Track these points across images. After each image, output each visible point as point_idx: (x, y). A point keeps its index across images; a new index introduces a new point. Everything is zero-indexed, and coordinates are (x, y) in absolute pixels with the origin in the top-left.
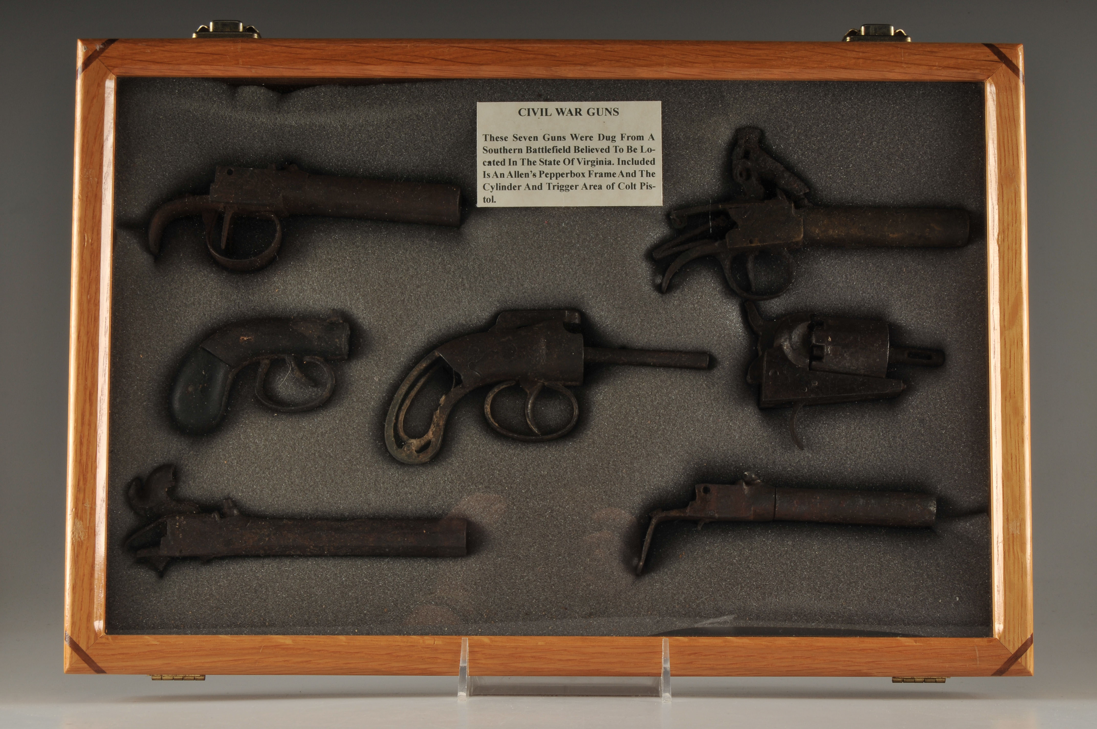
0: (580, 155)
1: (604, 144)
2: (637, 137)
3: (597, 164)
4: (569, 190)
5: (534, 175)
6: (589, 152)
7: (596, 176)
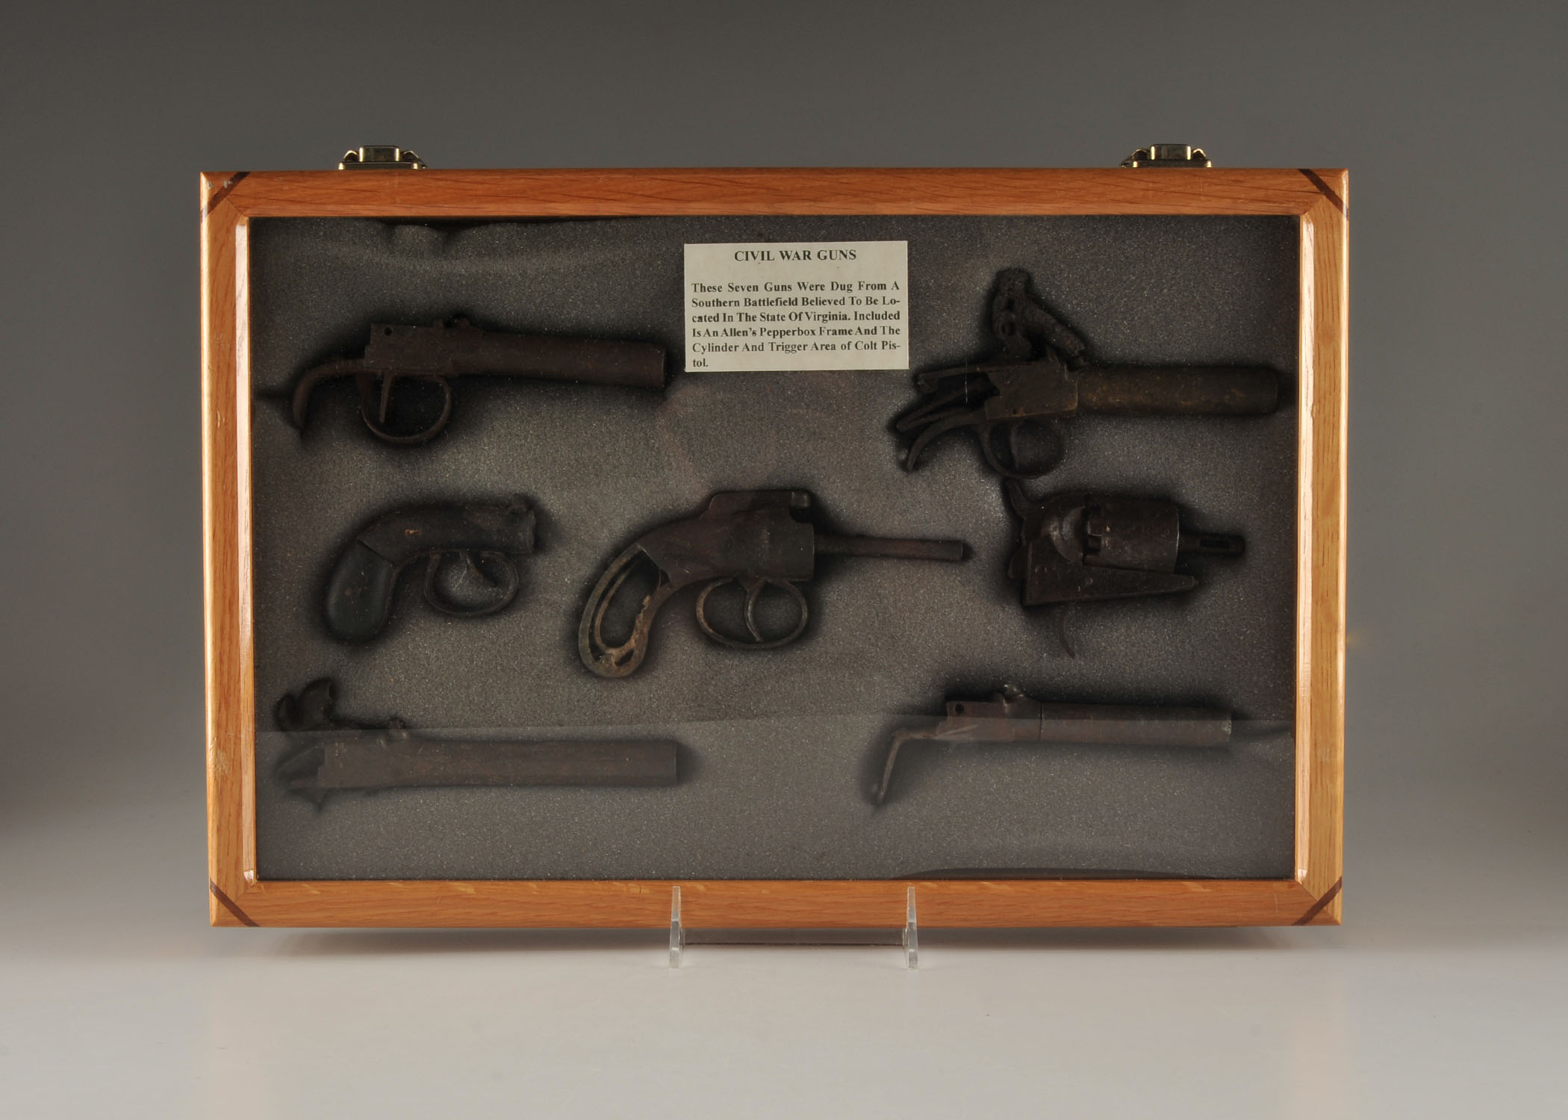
0: (808, 308)
1: (838, 294)
2: (879, 285)
3: (830, 319)
4: (796, 351)
5: (754, 333)
6: (820, 304)
7: (828, 334)
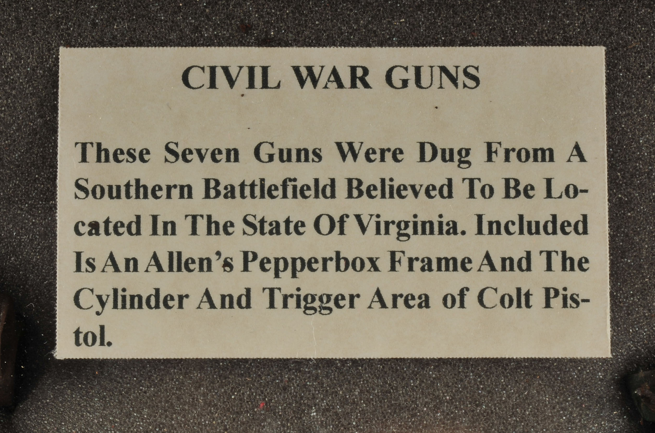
1: (437, 173)
2: (535, 151)
3: (415, 232)
4: (330, 309)
5: (228, 265)
6: (392, 196)
7: (411, 268)
